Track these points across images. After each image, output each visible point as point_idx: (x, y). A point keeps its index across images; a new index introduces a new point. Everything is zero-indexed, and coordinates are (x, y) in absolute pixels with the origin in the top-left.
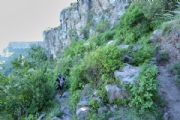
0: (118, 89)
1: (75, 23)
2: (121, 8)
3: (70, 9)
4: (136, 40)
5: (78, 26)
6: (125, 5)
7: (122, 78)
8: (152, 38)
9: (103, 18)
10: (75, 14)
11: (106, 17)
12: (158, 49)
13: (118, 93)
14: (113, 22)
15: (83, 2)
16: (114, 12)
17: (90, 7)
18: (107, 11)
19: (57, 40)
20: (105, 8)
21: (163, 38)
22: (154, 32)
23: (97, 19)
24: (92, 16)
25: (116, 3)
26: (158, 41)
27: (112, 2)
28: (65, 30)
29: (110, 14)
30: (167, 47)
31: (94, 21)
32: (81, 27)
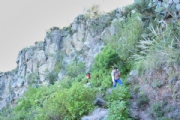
1: (39, 65)
2: (97, 50)
3: (34, 49)
6: (101, 47)
8: (129, 79)
9: (76, 60)
10: (40, 55)
12: (137, 91)
14: (89, 64)
15: (52, 42)
17: (60, 48)
18: (81, 52)
20: (78, 49)
21: (140, 79)
22: (131, 73)
23: (69, 61)
24: (62, 57)
25: (91, 44)
26: (136, 82)
27: (86, 43)
28: (23, 75)
29: (85, 56)
30: (145, 89)
31: (65, 63)
32: (47, 70)
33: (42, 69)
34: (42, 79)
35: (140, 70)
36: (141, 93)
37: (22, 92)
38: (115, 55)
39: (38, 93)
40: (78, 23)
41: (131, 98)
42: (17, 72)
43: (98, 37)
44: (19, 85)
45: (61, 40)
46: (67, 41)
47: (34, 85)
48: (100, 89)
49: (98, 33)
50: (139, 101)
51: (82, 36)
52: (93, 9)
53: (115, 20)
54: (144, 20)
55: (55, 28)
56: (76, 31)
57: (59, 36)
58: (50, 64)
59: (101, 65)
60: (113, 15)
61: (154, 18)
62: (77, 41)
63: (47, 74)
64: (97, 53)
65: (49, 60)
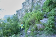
0: (41, 25)
4: (50, 11)
5: (28, 8)
7: (42, 21)
11: (39, 4)
13: (41, 26)
16: (42, 2)
19: (21, 14)
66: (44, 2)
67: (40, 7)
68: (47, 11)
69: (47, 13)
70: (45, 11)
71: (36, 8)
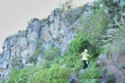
1: (21, 50)
2: (71, 38)
3: (18, 36)
6: (74, 35)
8: (98, 62)
9: (53, 46)
10: (23, 41)
12: (105, 71)
14: (64, 49)
15: (33, 31)
16: (64, 40)
17: (39, 36)
18: (57, 39)
20: (55, 37)
21: (107, 62)
22: (100, 57)
23: (47, 47)
24: (41, 44)
25: (65, 33)
26: (104, 64)
27: (61, 32)
28: (7, 58)
29: (61, 43)
30: (112, 69)
31: (44, 48)
32: (28, 55)
33: (24, 53)
34: (24, 62)
35: (108, 54)
36: (109, 73)
37: (6, 73)
38: (86, 42)
39: (21, 74)
40: (55, 15)
41: (101, 78)
42: (2, 56)
43: (71, 26)
44: (4, 67)
45: (40, 30)
46: (45, 30)
47: (17, 67)
48: (74, 69)
49: (71, 23)
50: (107, 80)
51: (58, 26)
52: (67, 3)
53: (86, 12)
54: (110, 12)
55: (35, 20)
56: (53, 22)
57: (39, 26)
58: (31, 49)
59: (74, 49)
60: (84, 8)
61: (118, 11)
62: (54, 30)
63: (28, 57)
64: (70, 40)
65: (30, 45)
66: (69, 42)
67: (59, 53)
68: (79, 67)
69: (79, 70)
70: (73, 66)
71: (47, 55)
